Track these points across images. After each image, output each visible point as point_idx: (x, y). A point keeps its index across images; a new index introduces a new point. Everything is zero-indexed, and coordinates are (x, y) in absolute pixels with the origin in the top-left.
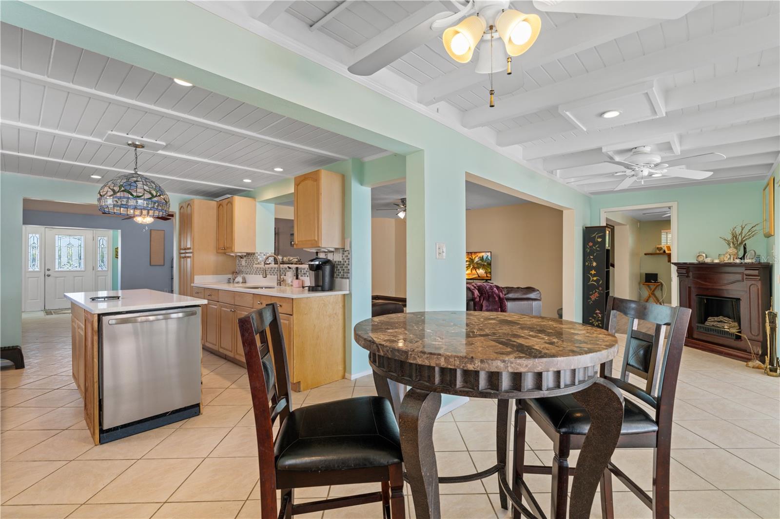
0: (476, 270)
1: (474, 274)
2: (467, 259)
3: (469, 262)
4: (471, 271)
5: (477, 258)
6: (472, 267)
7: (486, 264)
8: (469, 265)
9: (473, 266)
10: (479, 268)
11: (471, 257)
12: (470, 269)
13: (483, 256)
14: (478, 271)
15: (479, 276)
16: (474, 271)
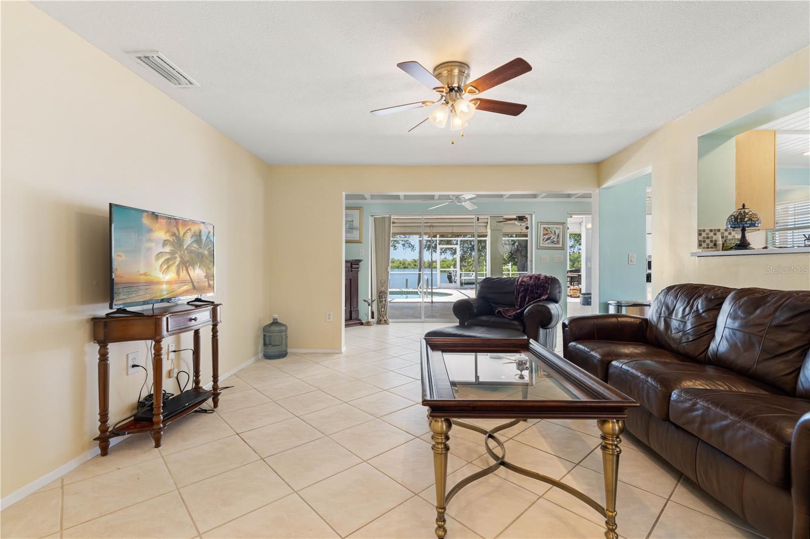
0: (187, 270)
1: (184, 282)
2: (167, 237)
3: (172, 244)
4: (178, 273)
5: (189, 235)
6: (178, 260)
7: (206, 253)
8: (172, 253)
9: (181, 257)
10: (193, 265)
11: (175, 230)
12: (174, 268)
13: (200, 232)
14: (191, 273)
15: (194, 287)
16: (183, 274)
